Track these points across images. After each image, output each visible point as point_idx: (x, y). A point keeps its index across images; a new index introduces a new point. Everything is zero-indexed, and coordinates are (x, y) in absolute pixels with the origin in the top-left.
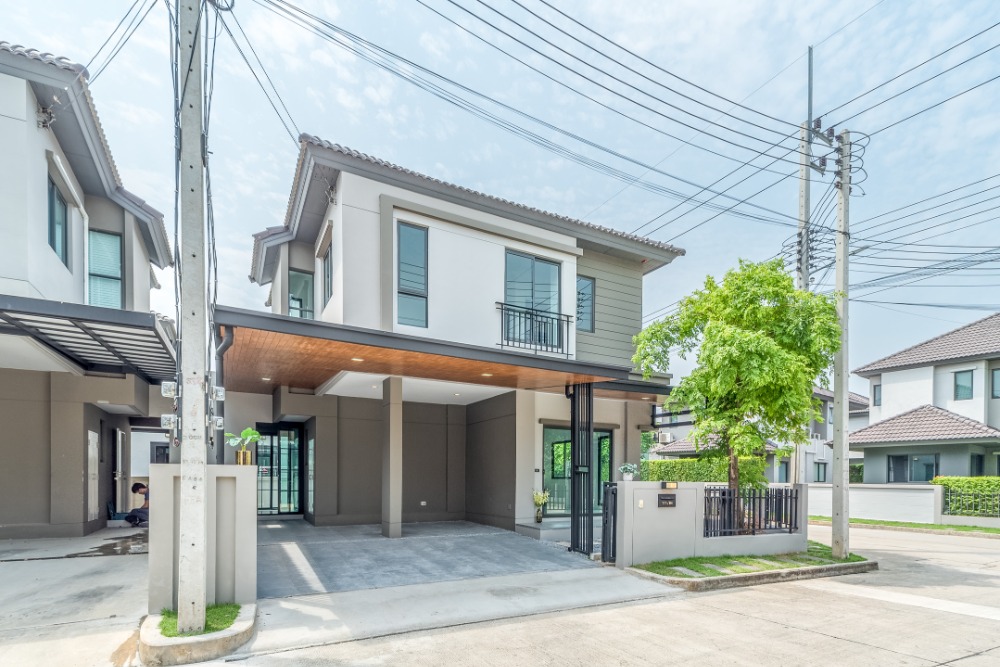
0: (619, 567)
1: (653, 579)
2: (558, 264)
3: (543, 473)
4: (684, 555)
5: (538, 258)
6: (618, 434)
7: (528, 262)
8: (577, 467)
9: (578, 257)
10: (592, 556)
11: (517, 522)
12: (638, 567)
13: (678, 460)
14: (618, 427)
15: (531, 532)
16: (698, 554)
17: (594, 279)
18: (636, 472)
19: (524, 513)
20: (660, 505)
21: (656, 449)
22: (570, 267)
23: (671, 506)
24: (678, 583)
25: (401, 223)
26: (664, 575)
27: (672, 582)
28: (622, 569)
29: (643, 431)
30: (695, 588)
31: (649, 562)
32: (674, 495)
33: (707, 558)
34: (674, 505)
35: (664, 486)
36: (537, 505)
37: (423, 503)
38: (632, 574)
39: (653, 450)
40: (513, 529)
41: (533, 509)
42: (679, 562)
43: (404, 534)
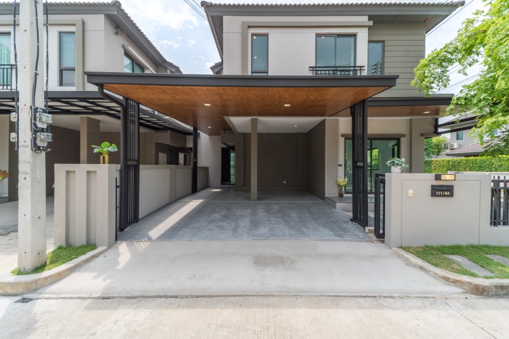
0: (387, 245)
1: (421, 268)
2: (354, 35)
3: (345, 167)
4: (464, 241)
5: (340, 35)
6: (404, 141)
7: (332, 39)
8: (356, 163)
9: (370, 28)
10: (367, 229)
11: (326, 196)
12: (407, 249)
13: (463, 158)
14: (404, 136)
15: (331, 203)
16: (483, 242)
17: (383, 42)
18: (403, 165)
19: (330, 190)
20: (433, 194)
21: (446, 153)
22: (363, 36)
23: (447, 196)
24: (455, 282)
25: (253, 35)
26: (436, 265)
27: (447, 279)
28: (390, 248)
29: (426, 138)
30: (480, 291)
31: (422, 245)
32: (452, 186)
33: (495, 248)
34: (451, 195)
35: (438, 177)
36: (339, 186)
37: (285, 182)
38: (400, 256)
39: (443, 153)
40: (324, 200)
41: (337, 188)
42: (457, 250)
43: (259, 199)
